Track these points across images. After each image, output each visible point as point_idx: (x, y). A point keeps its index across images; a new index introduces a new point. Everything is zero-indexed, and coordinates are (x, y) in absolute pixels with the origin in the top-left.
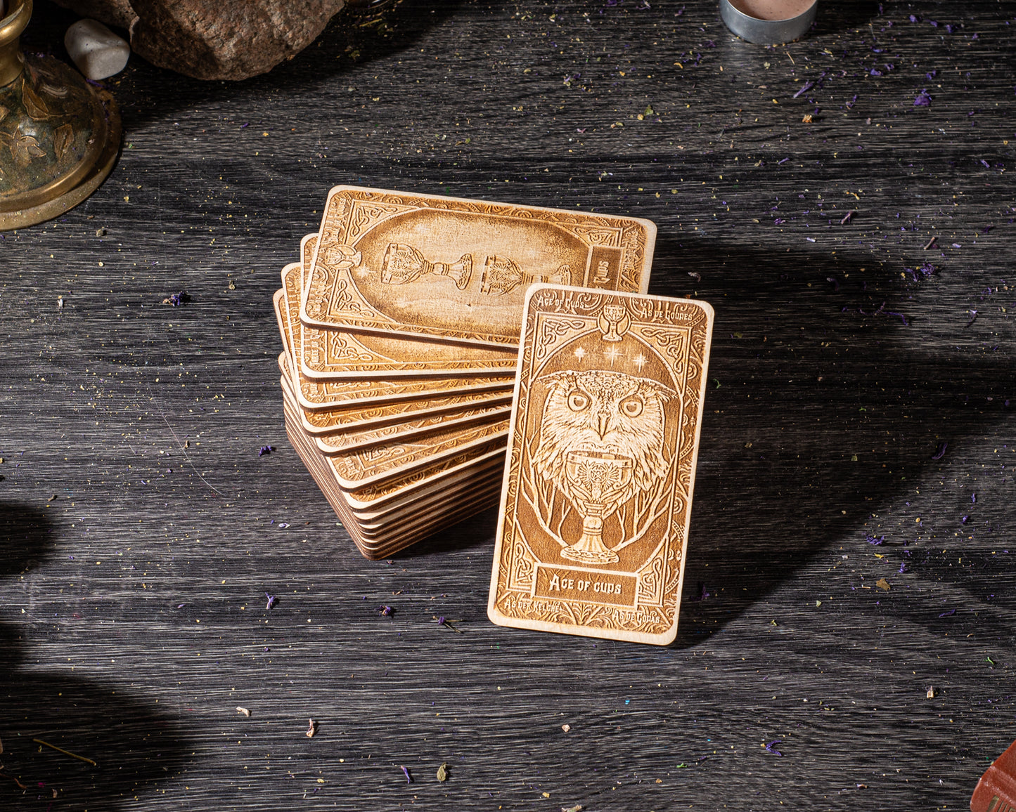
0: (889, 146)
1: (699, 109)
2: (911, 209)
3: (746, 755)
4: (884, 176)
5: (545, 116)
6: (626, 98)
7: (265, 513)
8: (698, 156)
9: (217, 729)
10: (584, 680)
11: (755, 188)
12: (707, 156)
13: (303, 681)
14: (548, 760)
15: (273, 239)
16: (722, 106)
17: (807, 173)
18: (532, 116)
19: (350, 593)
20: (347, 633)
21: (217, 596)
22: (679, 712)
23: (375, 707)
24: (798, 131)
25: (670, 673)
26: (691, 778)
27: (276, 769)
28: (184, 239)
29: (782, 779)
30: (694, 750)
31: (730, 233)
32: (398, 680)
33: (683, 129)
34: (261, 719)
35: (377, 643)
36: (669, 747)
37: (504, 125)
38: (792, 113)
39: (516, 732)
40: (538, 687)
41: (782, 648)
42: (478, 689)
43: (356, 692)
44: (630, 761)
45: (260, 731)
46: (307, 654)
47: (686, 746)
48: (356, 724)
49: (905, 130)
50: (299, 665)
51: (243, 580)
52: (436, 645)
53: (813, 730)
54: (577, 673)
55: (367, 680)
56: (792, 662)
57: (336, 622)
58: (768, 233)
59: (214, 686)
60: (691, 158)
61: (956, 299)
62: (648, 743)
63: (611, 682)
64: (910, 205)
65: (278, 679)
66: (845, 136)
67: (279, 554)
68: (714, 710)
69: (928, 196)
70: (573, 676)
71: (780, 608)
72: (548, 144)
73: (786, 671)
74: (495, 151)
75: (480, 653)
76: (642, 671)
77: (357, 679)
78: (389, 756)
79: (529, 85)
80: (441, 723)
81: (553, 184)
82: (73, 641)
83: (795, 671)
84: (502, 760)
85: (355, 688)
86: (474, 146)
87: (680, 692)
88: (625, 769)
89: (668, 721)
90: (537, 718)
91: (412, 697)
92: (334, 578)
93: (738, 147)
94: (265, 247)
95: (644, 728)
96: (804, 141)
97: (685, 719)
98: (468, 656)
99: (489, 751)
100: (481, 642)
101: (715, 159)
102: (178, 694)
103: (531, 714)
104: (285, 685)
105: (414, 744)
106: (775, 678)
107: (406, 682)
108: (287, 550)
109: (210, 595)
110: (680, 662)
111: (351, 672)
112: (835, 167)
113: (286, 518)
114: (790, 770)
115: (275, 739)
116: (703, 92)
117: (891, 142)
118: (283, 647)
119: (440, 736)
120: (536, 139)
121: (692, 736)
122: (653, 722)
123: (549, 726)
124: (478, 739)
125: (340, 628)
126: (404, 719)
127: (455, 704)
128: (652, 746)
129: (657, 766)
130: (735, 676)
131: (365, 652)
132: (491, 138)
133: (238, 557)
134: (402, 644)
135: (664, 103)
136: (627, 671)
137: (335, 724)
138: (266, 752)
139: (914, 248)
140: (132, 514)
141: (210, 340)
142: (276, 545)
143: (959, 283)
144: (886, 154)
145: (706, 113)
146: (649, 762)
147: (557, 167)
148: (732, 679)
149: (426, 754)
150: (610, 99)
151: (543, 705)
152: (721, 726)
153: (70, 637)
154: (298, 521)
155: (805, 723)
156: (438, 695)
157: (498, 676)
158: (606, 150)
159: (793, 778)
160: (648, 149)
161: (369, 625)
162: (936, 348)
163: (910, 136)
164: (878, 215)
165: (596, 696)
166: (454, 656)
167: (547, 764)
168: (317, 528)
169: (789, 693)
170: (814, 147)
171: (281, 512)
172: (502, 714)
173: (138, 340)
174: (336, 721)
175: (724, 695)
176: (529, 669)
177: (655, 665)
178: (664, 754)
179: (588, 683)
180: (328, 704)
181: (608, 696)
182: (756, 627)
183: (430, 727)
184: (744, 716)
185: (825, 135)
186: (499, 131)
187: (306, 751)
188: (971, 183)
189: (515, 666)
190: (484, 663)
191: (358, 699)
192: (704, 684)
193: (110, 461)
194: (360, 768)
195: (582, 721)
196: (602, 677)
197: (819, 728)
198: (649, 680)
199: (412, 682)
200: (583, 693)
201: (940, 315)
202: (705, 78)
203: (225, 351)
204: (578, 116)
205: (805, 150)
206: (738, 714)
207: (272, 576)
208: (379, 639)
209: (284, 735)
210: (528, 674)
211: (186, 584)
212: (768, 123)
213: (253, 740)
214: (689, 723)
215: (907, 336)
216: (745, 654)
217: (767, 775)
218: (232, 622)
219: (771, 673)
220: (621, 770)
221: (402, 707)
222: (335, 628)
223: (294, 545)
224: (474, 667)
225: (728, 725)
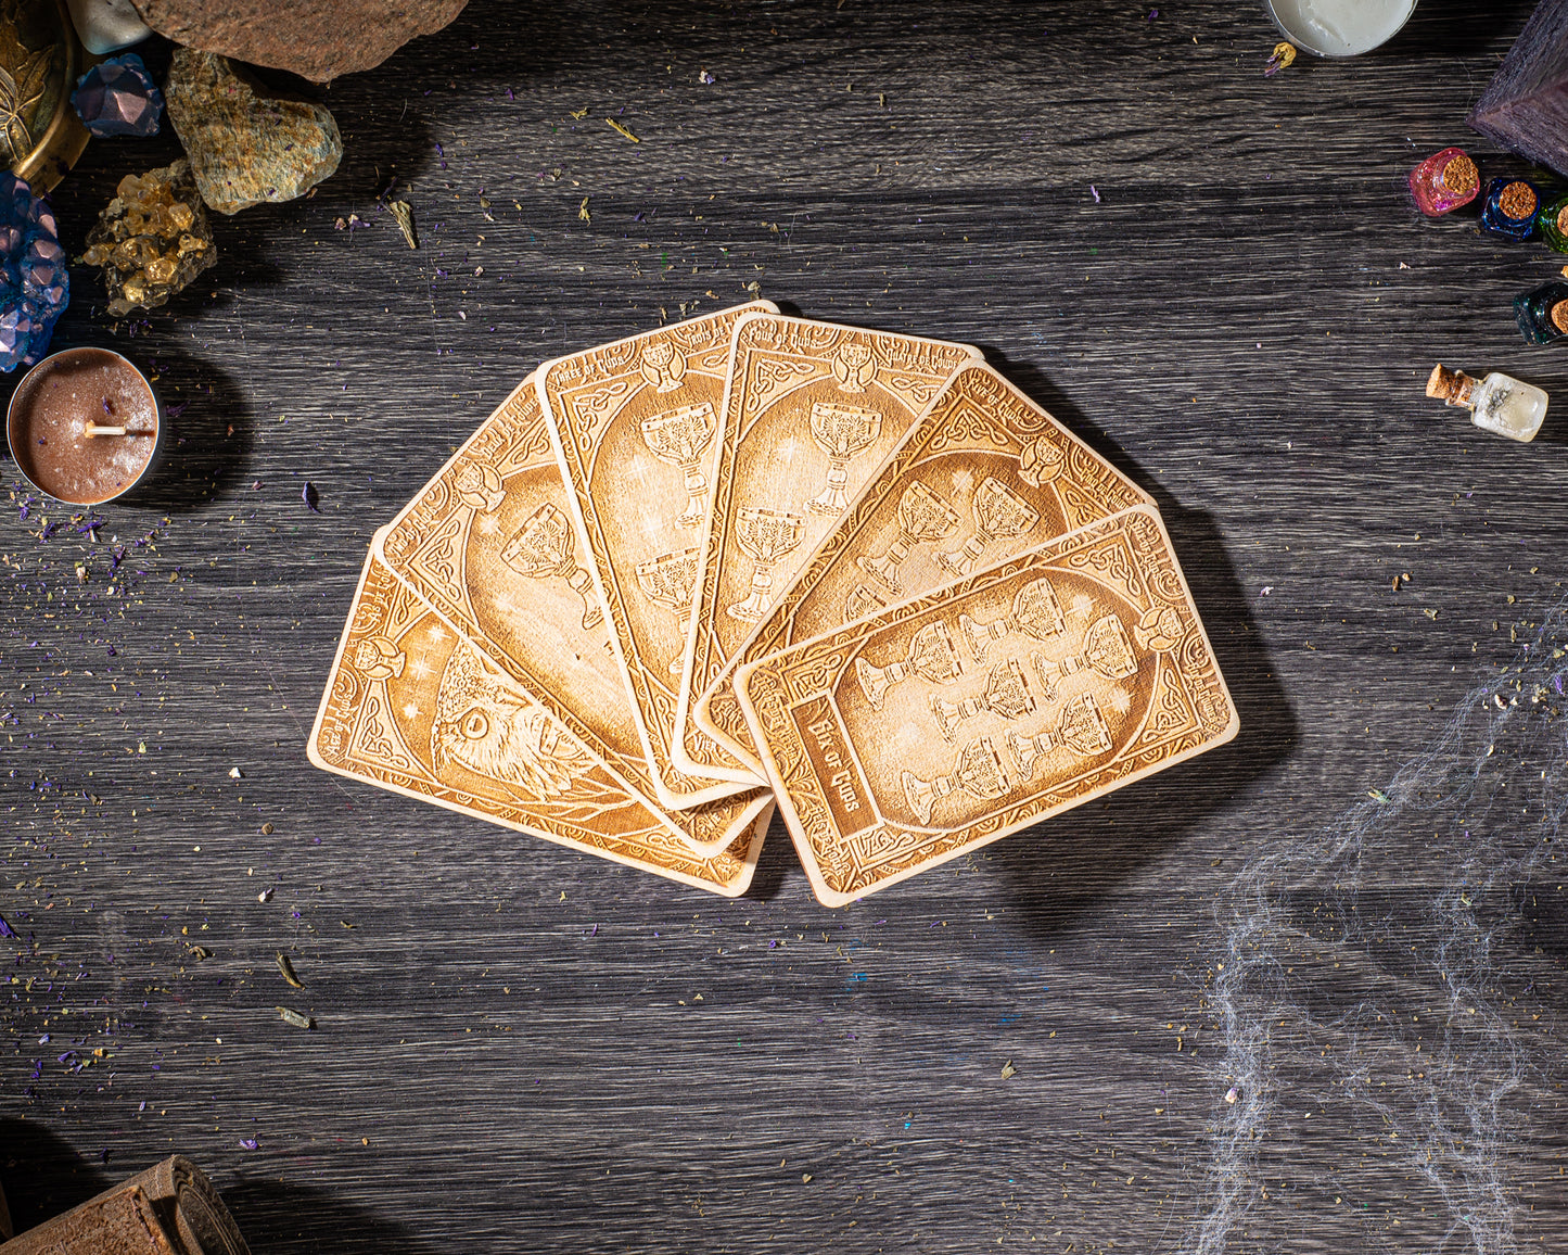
0: (1328, 170)
1: (1046, 97)
2: (1351, 293)
3: (1057, 1202)
4: (1316, 230)
5: (811, 110)
6: (935, 73)
7: (421, 835)
8: (1040, 190)
9: (377, 1168)
10: (852, 1093)
11: (1122, 253)
12: (1053, 190)
13: (484, 1097)
14: (803, 1211)
15: (408, 352)
16: (1080, 90)
17: (1202, 225)
18: (791, 111)
19: (541, 962)
20: (539, 1024)
21: (363, 967)
22: (974, 1141)
23: (579, 1135)
24: (1193, 141)
25: (965, 1083)
26: (986, 1235)
27: (455, 1225)
28: (276, 353)
29: (1103, 1236)
30: (992, 1195)
31: (1081, 339)
32: (609, 1095)
33: (1019, 138)
34: (434, 1153)
35: (578, 1039)
36: (958, 1190)
37: (749, 128)
38: (1187, 104)
39: (761, 1170)
40: (793, 1104)
41: (1114, 1043)
42: (714, 1108)
43: (554, 1113)
44: (909, 1212)
45: (430, 1171)
46: (490, 1056)
47: (982, 1189)
48: (555, 1160)
49: (1354, 139)
50: (478, 1073)
51: (397, 941)
52: (658, 1042)
53: (1146, 1165)
54: (843, 1082)
55: (568, 1095)
56: (1125, 1064)
57: (524, 1007)
58: (1136, 340)
59: (368, 1104)
60: (1029, 194)
61: (1400, 463)
62: (931, 1185)
63: (889, 1096)
64: (1349, 287)
65: (451, 1094)
66: (1264, 151)
67: (443, 900)
68: (1017, 1136)
69: (1378, 270)
70: (838, 1088)
71: (1114, 982)
72: (816, 168)
73: (1117, 1077)
74: (734, 181)
75: (716, 1053)
76: (928, 1079)
77: (554, 1093)
78: (598, 1206)
79: (785, 47)
80: (663, 1158)
81: (821, 247)
82: (179, 1038)
83: (1127, 1078)
84: (744, 1211)
85: (553, 1107)
86: (702, 170)
87: (974, 1110)
88: (902, 1223)
89: (960, 1152)
90: (791, 1150)
91: (628, 1119)
92: (519, 937)
93: (1102, 174)
94: (396, 368)
95: (928, 1163)
96: (1201, 161)
97: (982, 1151)
98: (700, 1058)
99: (727, 1199)
100: (717, 1036)
101: (1065, 197)
102: (320, 1118)
103: (784, 1143)
104: (461, 1103)
105: (631, 1189)
106: (1102, 1090)
107: (619, 1097)
108: (455, 894)
109: (355, 966)
110: (979, 1066)
111: (548, 1082)
112: (1244, 213)
113: (449, 843)
114: (1112, 1223)
115: (449, 1183)
116: (1052, 62)
117: (1330, 163)
118: (457, 1045)
119: (665, 1177)
120: (798, 158)
121: (989, 1175)
122: (939, 1155)
123: (805, 1162)
124: (715, 1181)
125: (531, 1015)
126: (617, 1152)
127: (684, 1129)
128: (938, 1189)
129: (943, 1219)
130: (1049, 1086)
131: (564, 1053)
132: (728, 154)
133: (387, 906)
134: (612, 1040)
135: (993, 84)
136: (910, 1080)
137: (528, 1160)
138: (440, 1200)
139: (1348, 369)
140: (239, 837)
141: (329, 540)
142: (438, 887)
143: (1407, 433)
144: (1322, 188)
145: (1055, 104)
146: (933, 1212)
147: (829, 212)
148: (1047, 1090)
149: (647, 1203)
150: (910, 76)
151: (798, 1131)
152: (1028, 1159)
153: (171, 1031)
154: (466, 847)
155: (1134, 1155)
156: (660, 1115)
157: (740, 1088)
158: (902, 180)
159: (1116, 1235)
160: (965, 176)
161: (568, 1011)
162: (1362, 551)
163: (1362, 151)
164: (1302, 307)
165: (865, 1118)
166: (681, 1058)
167: (802, 1215)
168: (493, 858)
169: (1119, 1110)
170: (1216, 173)
171: (443, 832)
172: (744, 1144)
173: (224, 540)
174: (529, 1155)
175: (1033, 1112)
176: (780, 1077)
177: (946, 1071)
178: (952, 1202)
179: (857, 1097)
180: (518, 1130)
181: (882, 1117)
182: (1082, 1011)
183: (651, 1164)
184: (1058, 1146)
185: (1232, 149)
186: (741, 140)
187: (492, 1199)
188: (1444, 245)
189: (762, 1072)
190: (723, 1068)
191: (558, 1121)
192: (1008, 1098)
193: (199, 749)
194: (563, 1223)
195: (848, 1153)
196: (877, 1089)
197: (1154, 1162)
198: (938, 1093)
199: (627, 1097)
200: (850, 1112)
201: (1374, 492)
202: (1057, 33)
203: (349, 559)
204: (862, 110)
205: (1202, 179)
206: (1050, 1143)
207: (436, 934)
208: (581, 1034)
209: (463, 1175)
210: (778, 1085)
211: (321, 949)
212: (1149, 125)
213: (423, 1183)
214: (987, 1155)
215: (1324, 529)
216: (1064, 1052)
217: (1081, 1230)
218: (386, 1008)
219: (1098, 1082)
220: (897, 1225)
221: (614, 1133)
222: (524, 1016)
223: (464, 885)
224: (709, 1074)
225: (1036, 1159)
